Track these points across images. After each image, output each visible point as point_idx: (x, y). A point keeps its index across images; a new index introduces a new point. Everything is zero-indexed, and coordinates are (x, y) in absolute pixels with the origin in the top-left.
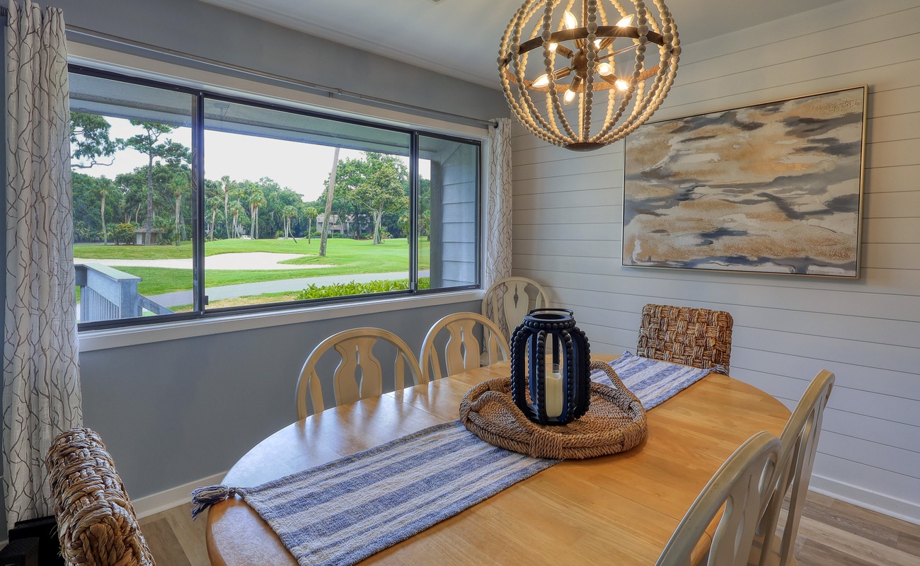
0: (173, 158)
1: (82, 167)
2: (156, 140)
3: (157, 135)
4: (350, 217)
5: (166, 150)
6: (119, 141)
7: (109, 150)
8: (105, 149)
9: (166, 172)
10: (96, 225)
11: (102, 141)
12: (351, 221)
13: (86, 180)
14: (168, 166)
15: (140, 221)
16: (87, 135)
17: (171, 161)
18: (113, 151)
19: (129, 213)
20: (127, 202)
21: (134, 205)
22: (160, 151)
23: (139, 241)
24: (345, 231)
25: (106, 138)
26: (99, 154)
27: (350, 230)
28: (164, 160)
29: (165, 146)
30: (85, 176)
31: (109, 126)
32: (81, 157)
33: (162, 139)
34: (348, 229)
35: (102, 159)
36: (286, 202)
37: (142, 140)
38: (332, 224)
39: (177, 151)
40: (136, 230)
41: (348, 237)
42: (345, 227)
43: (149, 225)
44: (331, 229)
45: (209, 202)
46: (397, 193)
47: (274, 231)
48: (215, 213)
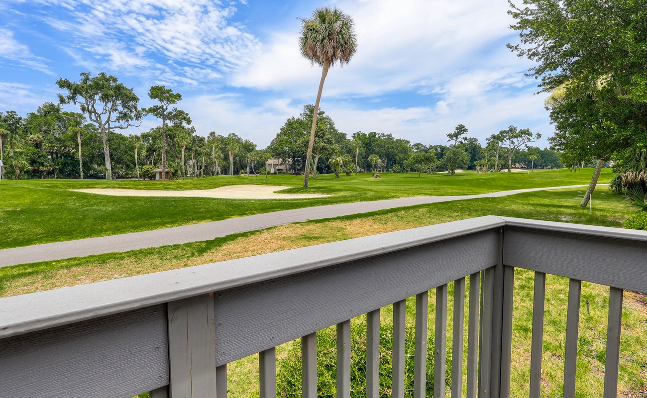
0: (178, 121)
1: (121, 128)
2: (167, 109)
3: (167, 105)
4: (289, 160)
5: (174, 116)
6: (144, 110)
7: (138, 117)
8: (136, 116)
9: (171, 131)
10: (130, 167)
11: (134, 110)
13: (123, 138)
14: (174, 127)
15: (155, 164)
16: (124, 106)
17: (175, 124)
18: (141, 117)
19: (149, 158)
20: (147, 152)
21: (152, 153)
22: (169, 117)
23: (158, 177)
24: (286, 170)
25: (135, 108)
26: (132, 119)
27: (290, 169)
28: (172, 122)
30: (121, 135)
31: (139, 99)
32: (121, 121)
33: (170, 108)
34: (288, 168)
35: (134, 122)
36: (247, 151)
37: (158, 109)
38: (277, 165)
39: (181, 116)
40: (155, 170)
41: (288, 174)
42: (286, 167)
43: (164, 167)
44: (277, 168)
45: (200, 151)
46: (329, 142)
47: (239, 170)
48: (203, 158)
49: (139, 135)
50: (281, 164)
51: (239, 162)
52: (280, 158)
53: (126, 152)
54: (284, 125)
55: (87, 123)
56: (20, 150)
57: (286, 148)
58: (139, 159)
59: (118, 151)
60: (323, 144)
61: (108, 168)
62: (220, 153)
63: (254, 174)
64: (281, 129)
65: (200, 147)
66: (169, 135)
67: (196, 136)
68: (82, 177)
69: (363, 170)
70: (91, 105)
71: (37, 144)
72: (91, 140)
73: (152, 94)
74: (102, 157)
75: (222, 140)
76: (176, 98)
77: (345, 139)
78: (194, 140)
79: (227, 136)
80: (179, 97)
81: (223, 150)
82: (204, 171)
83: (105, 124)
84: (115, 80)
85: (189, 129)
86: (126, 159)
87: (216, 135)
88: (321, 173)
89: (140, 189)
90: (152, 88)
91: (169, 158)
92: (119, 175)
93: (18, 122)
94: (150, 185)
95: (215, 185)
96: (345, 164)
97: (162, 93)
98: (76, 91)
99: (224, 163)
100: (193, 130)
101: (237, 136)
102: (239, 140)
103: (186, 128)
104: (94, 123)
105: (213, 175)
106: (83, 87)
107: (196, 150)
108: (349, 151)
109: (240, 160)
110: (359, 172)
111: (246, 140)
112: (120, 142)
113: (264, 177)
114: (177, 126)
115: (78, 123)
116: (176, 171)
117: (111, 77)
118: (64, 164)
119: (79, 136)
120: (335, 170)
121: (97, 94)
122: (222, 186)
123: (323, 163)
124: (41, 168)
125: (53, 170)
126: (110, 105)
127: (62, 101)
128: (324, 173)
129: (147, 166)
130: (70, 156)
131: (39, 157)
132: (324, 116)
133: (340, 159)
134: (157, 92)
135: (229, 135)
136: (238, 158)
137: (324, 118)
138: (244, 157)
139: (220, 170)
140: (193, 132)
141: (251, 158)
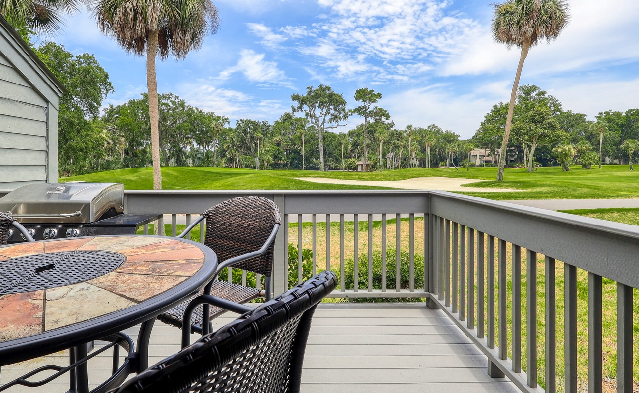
0: (378, 117)
1: (332, 128)
2: (369, 108)
3: (369, 104)
4: (499, 150)
5: (375, 113)
6: (350, 111)
7: (345, 117)
8: (343, 116)
9: (372, 127)
10: (338, 161)
11: (342, 112)
13: (334, 136)
14: (375, 123)
15: (359, 157)
16: (335, 110)
17: (376, 120)
18: (347, 117)
19: (353, 153)
20: (352, 147)
21: (356, 148)
22: (371, 114)
23: (359, 169)
25: (344, 110)
26: (340, 119)
28: (373, 119)
29: (373, 111)
30: (333, 133)
31: (346, 103)
32: (332, 122)
33: (372, 106)
35: (342, 122)
36: (448, 141)
37: (361, 109)
38: (484, 156)
39: (381, 113)
40: (358, 163)
42: (495, 158)
43: (365, 160)
44: (483, 159)
45: (398, 144)
46: (551, 126)
47: (438, 162)
48: (401, 151)
49: (346, 132)
50: (489, 155)
51: (439, 154)
52: (487, 148)
53: (336, 148)
54: (489, 112)
55: (310, 125)
56: (268, 148)
57: (495, 138)
58: (346, 153)
59: (329, 147)
60: (542, 130)
61: (321, 161)
62: (416, 145)
63: (454, 166)
64: (486, 117)
65: (397, 140)
66: (370, 131)
67: (395, 130)
68: (304, 168)
69: (617, 161)
70: (312, 111)
71: (278, 143)
72: (311, 139)
73: (357, 96)
74: (318, 152)
75: (420, 131)
76: (376, 98)
77: (584, 121)
78: (392, 134)
79: (426, 128)
80: (379, 96)
81: (421, 143)
82: (402, 163)
83: (321, 126)
84: (329, 89)
85: (388, 124)
86: (336, 153)
87: (413, 128)
88: (544, 165)
89: (340, 179)
90: (358, 91)
91: (371, 152)
92: (330, 167)
93: (268, 129)
94: (348, 175)
96: (581, 153)
97: (365, 94)
98: (303, 101)
99: (422, 155)
100: (392, 125)
101: (437, 127)
102: (438, 132)
103: (386, 123)
104: (315, 125)
105: (410, 167)
106: (307, 98)
107: (394, 144)
108: (590, 137)
109: (439, 152)
110: (610, 163)
111: (447, 131)
112: (332, 139)
113: (465, 170)
114: (378, 123)
115: (303, 127)
116: (375, 163)
117: (327, 87)
118: (294, 158)
119: (303, 136)
120: (563, 162)
121: (316, 102)
122: (411, 178)
123: (548, 153)
124: (280, 161)
125: (286, 163)
126: (325, 110)
127: (294, 111)
128: (549, 165)
129: (352, 160)
130: (298, 152)
131: (279, 153)
132: (546, 96)
133: (570, 149)
134: (362, 94)
135: (429, 127)
136: (437, 150)
137: (545, 99)
138: (444, 149)
139: (417, 163)
140: (392, 127)
141: (450, 150)
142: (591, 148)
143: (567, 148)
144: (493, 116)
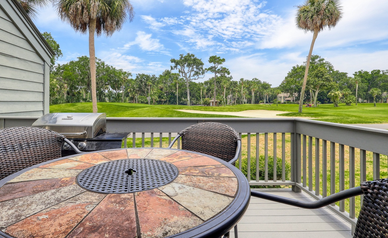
0: (223, 73)
1: (195, 79)
2: (217, 67)
3: (218, 65)
4: (296, 94)
5: (221, 71)
6: (206, 69)
7: (203, 73)
8: (202, 72)
9: (219, 79)
10: (198, 99)
11: (201, 70)
12: (297, 96)
13: (195, 84)
14: (221, 77)
15: (210, 97)
16: (197, 68)
18: (204, 73)
19: (207, 95)
20: (207, 91)
21: (209, 92)
22: (219, 71)
23: (211, 105)
24: (293, 101)
25: (202, 68)
26: (200, 74)
28: (220, 74)
29: (220, 69)
30: (195, 82)
31: (204, 64)
32: (195, 76)
33: (219, 67)
34: (294, 99)
35: (201, 76)
36: (264, 88)
37: (213, 68)
38: (286, 97)
39: (225, 71)
40: (210, 101)
41: (294, 103)
42: (293, 99)
43: (215, 99)
44: (286, 99)
45: (235, 89)
46: (328, 80)
47: (259, 101)
48: (236, 94)
49: (203, 82)
50: (289, 97)
51: (259, 96)
52: (288, 92)
53: (197, 91)
54: (290, 71)
55: (181, 78)
56: (155, 91)
57: (293, 86)
58: (203, 95)
59: (193, 91)
60: (322, 82)
61: (188, 100)
62: (246, 90)
63: (268, 103)
64: (288, 74)
65: (235, 87)
66: (218, 81)
67: (233, 81)
68: (177, 104)
69: (365, 101)
70: (183, 69)
71: (161, 89)
72: (182, 86)
73: (210, 60)
74: (186, 94)
75: (248, 82)
76: (222, 61)
77: (346, 77)
78: (231, 83)
79: (252, 80)
80: (224, 60)
81: (248, 89)
82: (237, 101)
83: (188, 78)
84: (193, 56)
85: (229, 77)
86: (197, 95)
87: (244, 80)
88: (322, 103)
90: (210, 57)
91: (218, 94)
92: (193, 103)
93: (155, 79)
94: (207, 108)
95: (241, 110)
96: (345, 96)
97: (215, 60)
98: (177, 63)
99: (249, 97)
100: (231, 78)
101: (258, 79)
102: (259, 82)
103: (227, 77)
104: (184, 78)
105: (242, 104)
106: (180, 61)
107: (232, 89)
108: (350, 87)
109: (259, 94)
110: (362, 102)
111: (264, 82)
112: (194, 86)
113: (275, 105)
114: (223, 76)
115: (177, 78)
116: (221, 101)
117: (192, 55)
118: (171, 98)
119: (177, 84)
120: (334, 101)
121: (186, 64)
122: (245, 110)
123: (325, 96)
124: (162, 99)
125: (166, 101)
126: (191, 68)
127: (172, 69)
128: (325, 103)
129: (207, 99)
130: (173, 94)
131: (162, 95)
132: (324, 61)
133: (339, 93)
134: (213, 59)
135: (253, 79)
136: (258, 93)
137: (323, 64)
138: (262, 93)
139: (246, 101)
140: (231, 79)
141: (266, 93)
142: (351, 93)
143: (337, 93)
144: (292, 73)
